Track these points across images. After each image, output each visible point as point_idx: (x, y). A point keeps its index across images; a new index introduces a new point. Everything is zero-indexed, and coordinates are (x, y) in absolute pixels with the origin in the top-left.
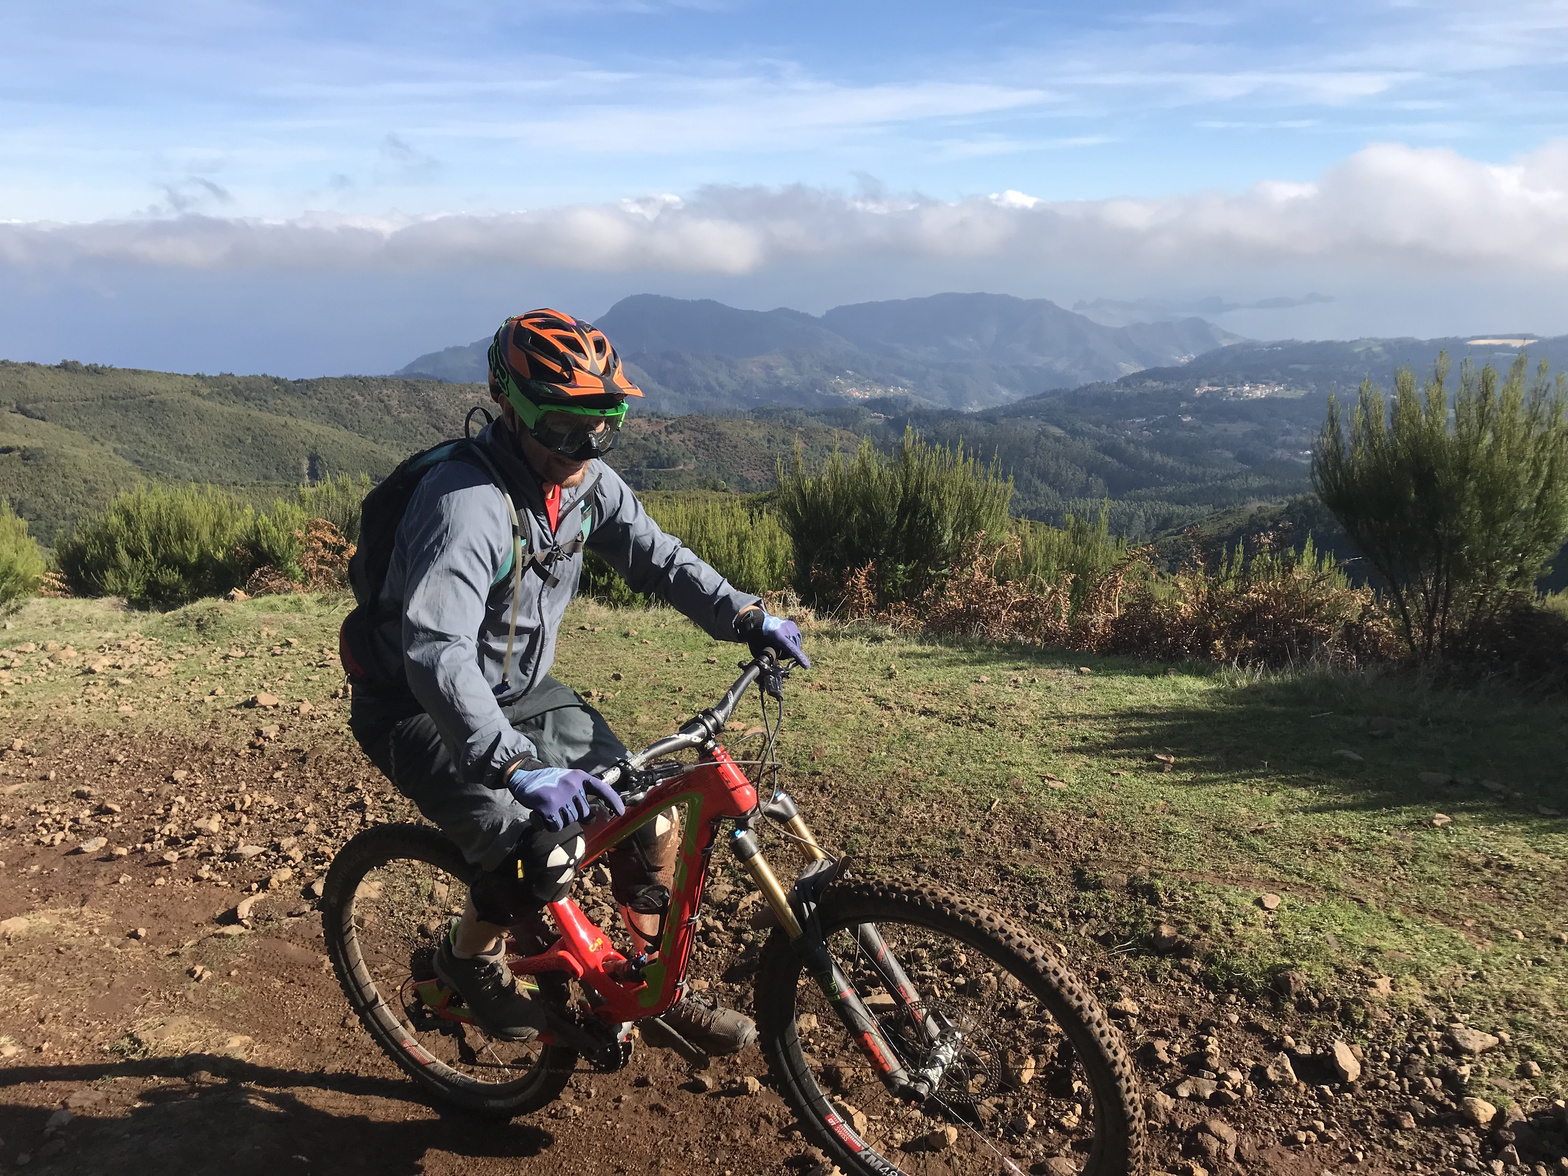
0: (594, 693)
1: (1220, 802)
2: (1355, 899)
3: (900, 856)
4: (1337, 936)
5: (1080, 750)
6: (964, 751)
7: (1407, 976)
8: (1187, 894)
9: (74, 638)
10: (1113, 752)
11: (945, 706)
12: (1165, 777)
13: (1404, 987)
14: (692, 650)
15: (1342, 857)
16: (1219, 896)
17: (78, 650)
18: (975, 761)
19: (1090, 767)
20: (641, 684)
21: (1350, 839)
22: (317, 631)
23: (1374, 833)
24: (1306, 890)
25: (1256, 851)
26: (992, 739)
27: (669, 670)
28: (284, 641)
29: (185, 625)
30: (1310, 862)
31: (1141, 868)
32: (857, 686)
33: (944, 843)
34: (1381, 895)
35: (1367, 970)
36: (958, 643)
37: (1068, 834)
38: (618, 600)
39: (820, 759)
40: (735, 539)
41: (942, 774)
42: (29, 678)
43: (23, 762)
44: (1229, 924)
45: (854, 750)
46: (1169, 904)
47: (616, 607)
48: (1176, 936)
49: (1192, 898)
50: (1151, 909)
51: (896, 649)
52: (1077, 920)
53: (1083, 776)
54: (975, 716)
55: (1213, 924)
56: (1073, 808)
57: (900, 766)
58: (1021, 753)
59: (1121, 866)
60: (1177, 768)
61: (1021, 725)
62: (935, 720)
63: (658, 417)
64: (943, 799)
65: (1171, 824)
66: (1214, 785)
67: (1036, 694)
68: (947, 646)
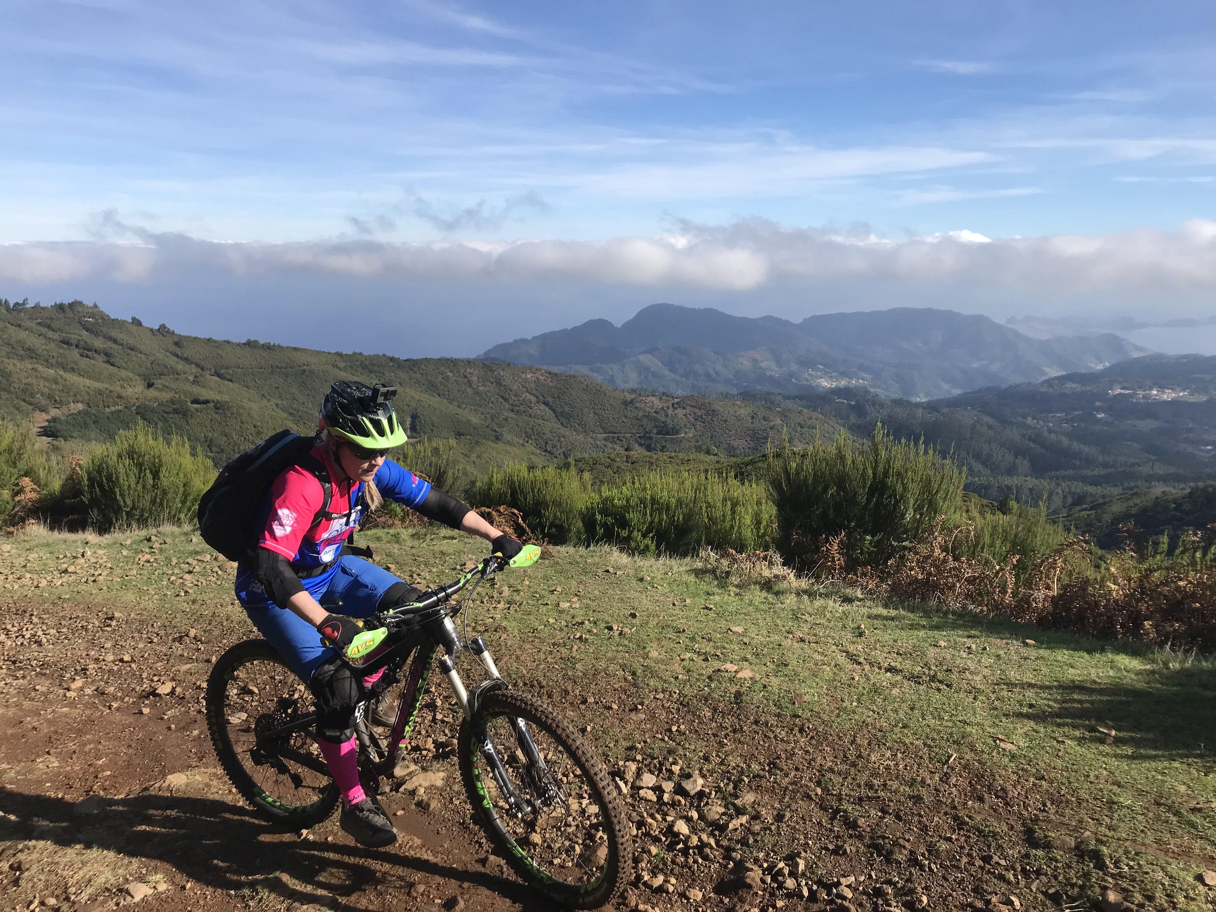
0: (615, 628)
1: (1160, 777)
3: (868, 797)
5: (1028, 716)
6: (925, 708)
10: (1058, 720)
11: (907, 665)
12: (1106, 749)
14: (694, 597)
16: (1163, 869)
18: (934, 718)
19: (1037, 732)
20: (652, 623)
25: (1196, 829)
26: (949, 698)
27: (675, 613)
31: (1088, 833)
32: (831, 641)
33: (907, 789)
36: (918, 609)
37: (1019, 794)
38: (636, 549)
39: (800, 704)
40: (729, 503)
41: (905, 726)
42: (204, 582)
43: (195, 647)
44: (1172, 897)
45: (829, 698)
46: (1115, 871)
47: (634, 555)
48: (1122, 903)
49: (1136, 867)
50: (1097, 873)
51: (865, 611)
52: (1029, 875)
53: (1031, 741)
54: (934, 676)
55: (1157, 895)
56: (1022, 769)
57: (869, 716)
58: (974, 714)
59: (1068, 829)
60: (1118, 741)
61: (974, 688)
62: (899, 678)
63: (667, 396)
64: (906, 749)
65: (1114, 793)
66: (1154, 761)
67: (987, 661)
68: (908, 611)
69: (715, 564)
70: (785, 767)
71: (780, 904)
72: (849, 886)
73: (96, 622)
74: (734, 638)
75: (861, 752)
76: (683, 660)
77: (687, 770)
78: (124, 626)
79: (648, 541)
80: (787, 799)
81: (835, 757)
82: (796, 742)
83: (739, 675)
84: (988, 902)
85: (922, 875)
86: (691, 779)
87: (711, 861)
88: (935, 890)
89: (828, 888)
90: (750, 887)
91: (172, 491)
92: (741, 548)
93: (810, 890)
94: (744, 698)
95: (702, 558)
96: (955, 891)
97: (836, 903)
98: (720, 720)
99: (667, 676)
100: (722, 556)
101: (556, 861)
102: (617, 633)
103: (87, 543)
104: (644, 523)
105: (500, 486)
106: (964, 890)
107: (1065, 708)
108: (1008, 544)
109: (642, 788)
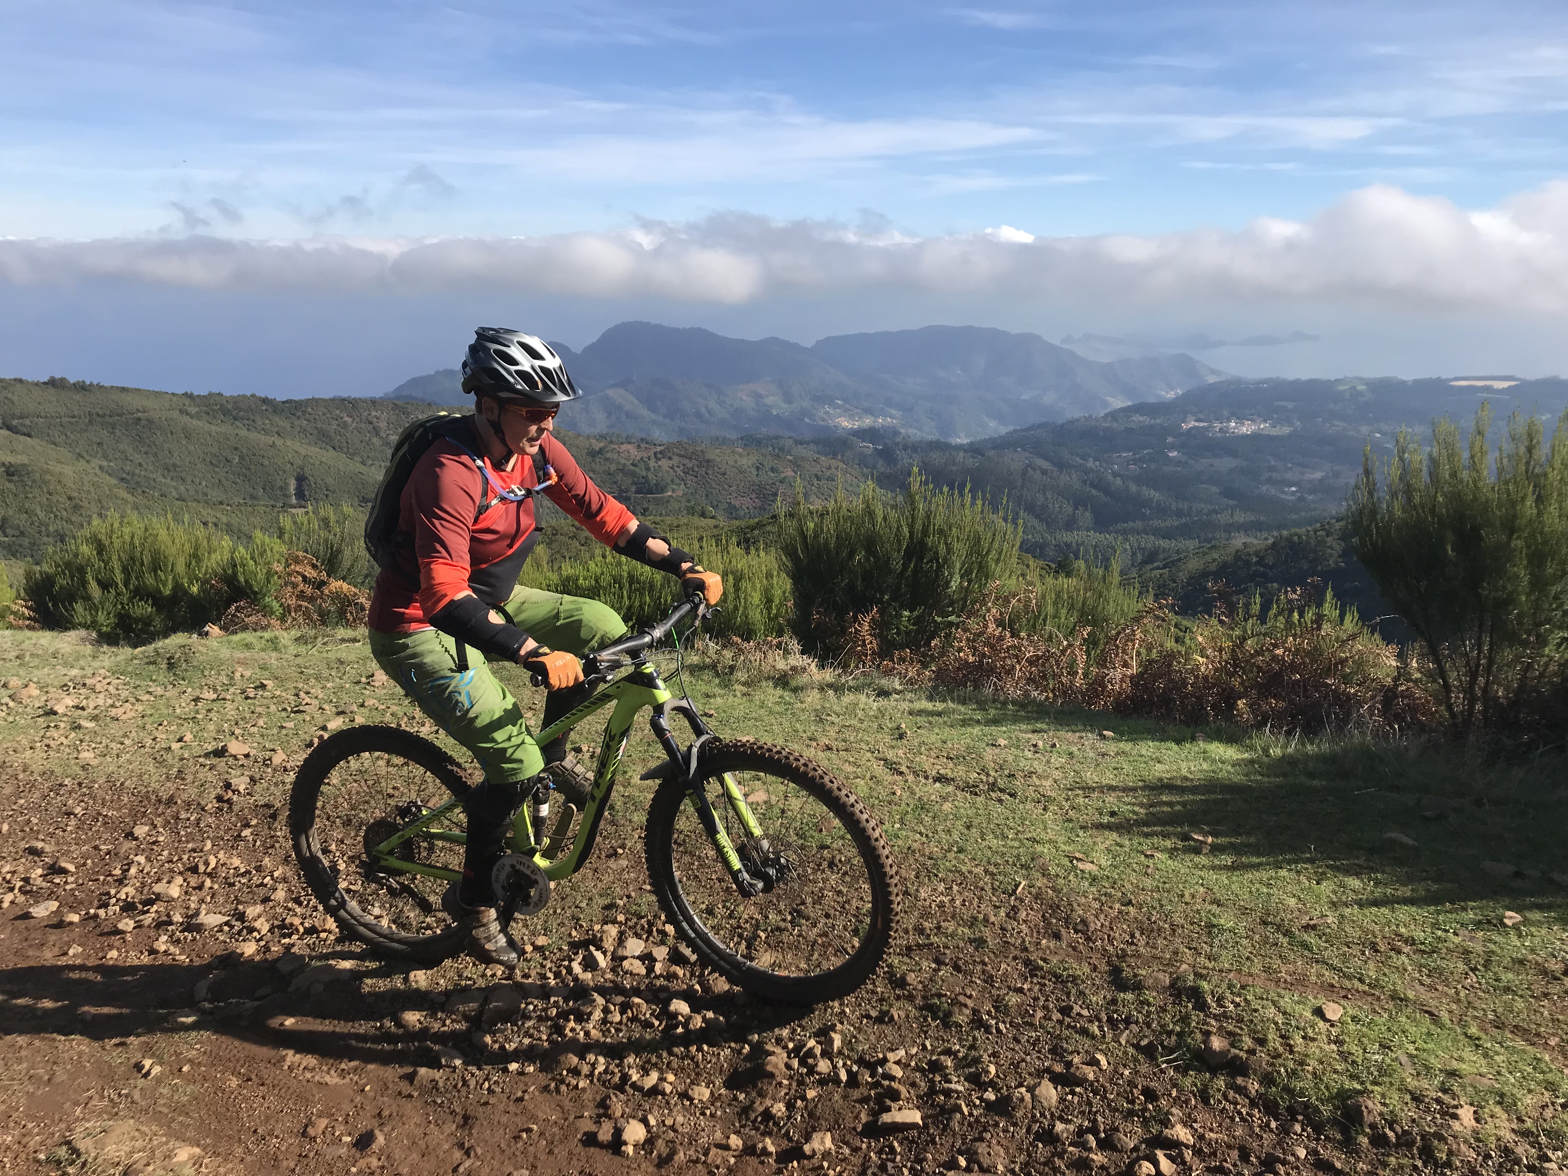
0: (585, 749)
1: (1265, 890)
2: (1426, 1012)
3: (918, 945)
4: (1410, 1056)
5: (1109, 827)
6: (984, 825)
7: (1492, 1107)
8: (1238, 1000)
9: (37, 675)
10: (1145, 829)
11: (961, 772)
12: (1203, 860)
13: (1489, 1119)
15: (1407, 961)
16: (1273, 1002)
17: (41, 688)
18: (996, 837)
19: (1121, 846)
21: (1413, 939)
22: (292, 672)
23: (1439, 933)
24: (1370, 999)
25: (1311, 951)
26: (1013, 811)
28: (258, 683)
29: (154, 663)
30: (1371, 965)
31: (1184, 966)
32: (865, 747)
33: (966, 931)
34: (1454, 1007)
35: (1446, 1098)
36: (970, 700)
37: (1102, 925)
39: (828, 831)
40: (731, 578)
41: (961, 850)
44: (1288, 1038)
46: (1218, 1011)
48: (1229, 1051)
49: (1243, 1004)
50: (1198, 1016)
51: (905, 705)
52: (1116, 1025)
53: (1114, 857)
54: (993, 784)
55: (1270, 1037)
56: (1105, 895)
57: (915, 841)
58: (1046, 828)
59: (1161, 963)
60: (1215, 850)
61: (1044, 796)
62: (950, 788)
63: (647, 443)
64: (963, 880)
65: (1213, 914)
66: (1258, 871)
67: (1057, 760)
68: (959, 703)
69: (714, 657)
70: (812, 915)
71: (811, 1094)
72: (898, 1062)
82: (825, 881)
84: (1069, 1065)
85: (988, 1038)
87: (720, 1046)
88: (1005, 1055)
89: (872, 1067)
90: (772, 1076)
92: (748, 634)
93: (849, 1072)
95: (698, 650)
96: (1029, 1054)
97: (882, 1086)
100: (724, 646)
106: (1039, 1052)
107: (1152, 814)
108: (1075, 614)
109: (626, 958)
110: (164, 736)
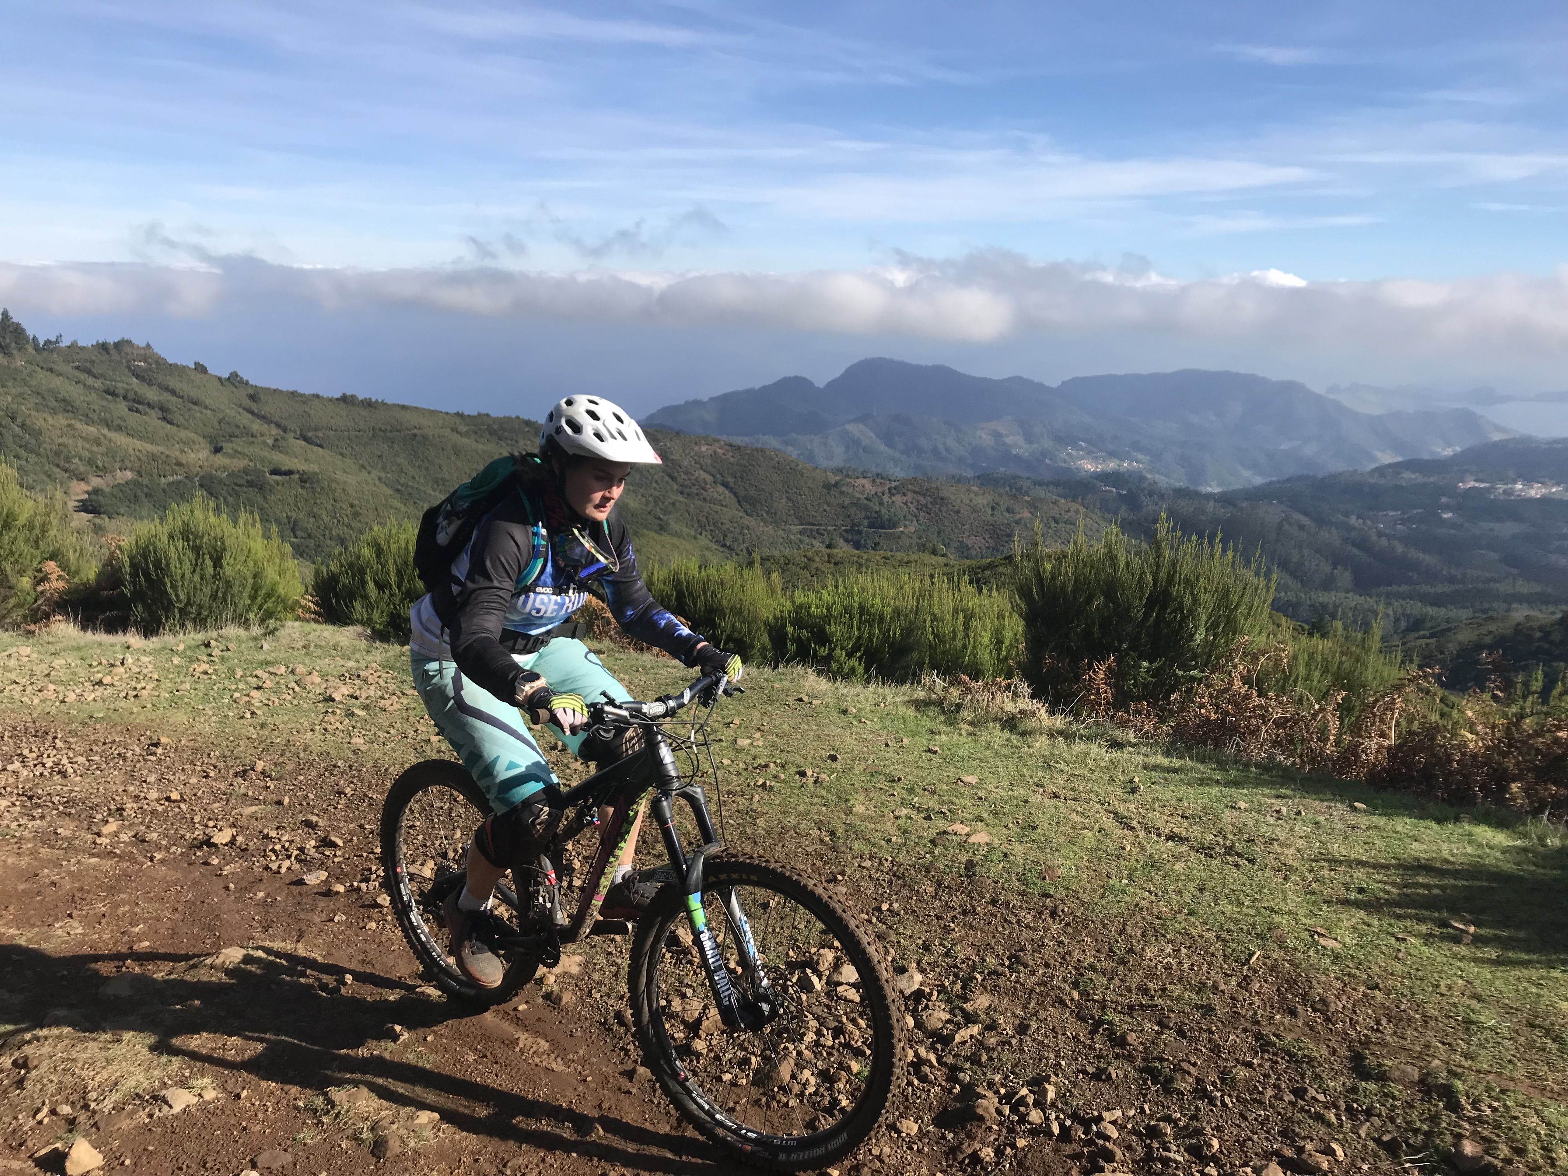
0: (809, 773)
1: (1534, 990)
3: (1141, 1005)
5: (1357, 904)
6: (1219, 890)
8: (1495, 1104)
9: (320, 664)
10: (1397, 911)
11: (1195, 832)
12: (1463, 950)
14: (913, 736)
16: (1537, 1112)
17: (322, 677)
18: (1231, 903)
19: (1369, 926)
20: (859, 768)
26: (1251, 878)
27: (887, 755)
31: (1436, 1062)
32: (1094, 798)
33: (1193, 996)
36: (1210, 759)
37: (1344, 1007)
38: (838, 672)
39: (1051, 879)
40: (961, 616)
41: (1191, 913)
42: (277, 701)
43: (262, 784)
44: (1550, 1151)
45: (1091, 873)
46: (1473, 1114)
47: (835, 680)
48: (1482, 1157)
49: (1501, 1109)
50: (1449, 1116)
51: (1140, 759)
52: (1356, 1116)
53: (1361, 937)
54: (1231, 848)
55: (1530, 1147)
56: (1349, 975)
57: (1143, 898)
58: (1285, 899)
59: (1410, 1056)
60: (1478, 941)
61: (1285, 865)
62: (1184, 848)
63: (882, 478)
64: (1193, 943)
65: (1473, 1011)
66: (1526, 968)
67: (1301, 829)
68: (1197, 761)
69: (941, 693)
70: (1031, 963)
71: (1021, 1143)
72: (1114, 1123)
73: (137, 749)
74: (966, 790)
75: (1132, 945)
76: (897, 818)
77: (901, 963)
78: (172, 755)
79: (854, 662)
80: (1032, 1005)
81: (1098, 951)
82: (1046, 929)
83: (972, 840)
84: (1300, 1150)
85: (1212, 1110)
86: (906, 975)
87: (930, 1083)
88: (1230, 1131)
89: (1086, 1123)
90: (981, 1119)
91: (237, 583)
92: (976, 674)
93: (1062, 1126)
94: (978, 869)
95: (925, 685)
96: (1256, 1133)
97: (1096, 1145)
98: (945, 897)
99: (876, 837)
100: (951, 684)
101: (727, 1077)
102: (811, 780)
103: (128, 647)
104: (850, 638)
105: (662, 587)
106: (1268, 1132)
107: (1407, 895)
108: (1330, 678)
109: (841, 984)
110: (424, 729)
